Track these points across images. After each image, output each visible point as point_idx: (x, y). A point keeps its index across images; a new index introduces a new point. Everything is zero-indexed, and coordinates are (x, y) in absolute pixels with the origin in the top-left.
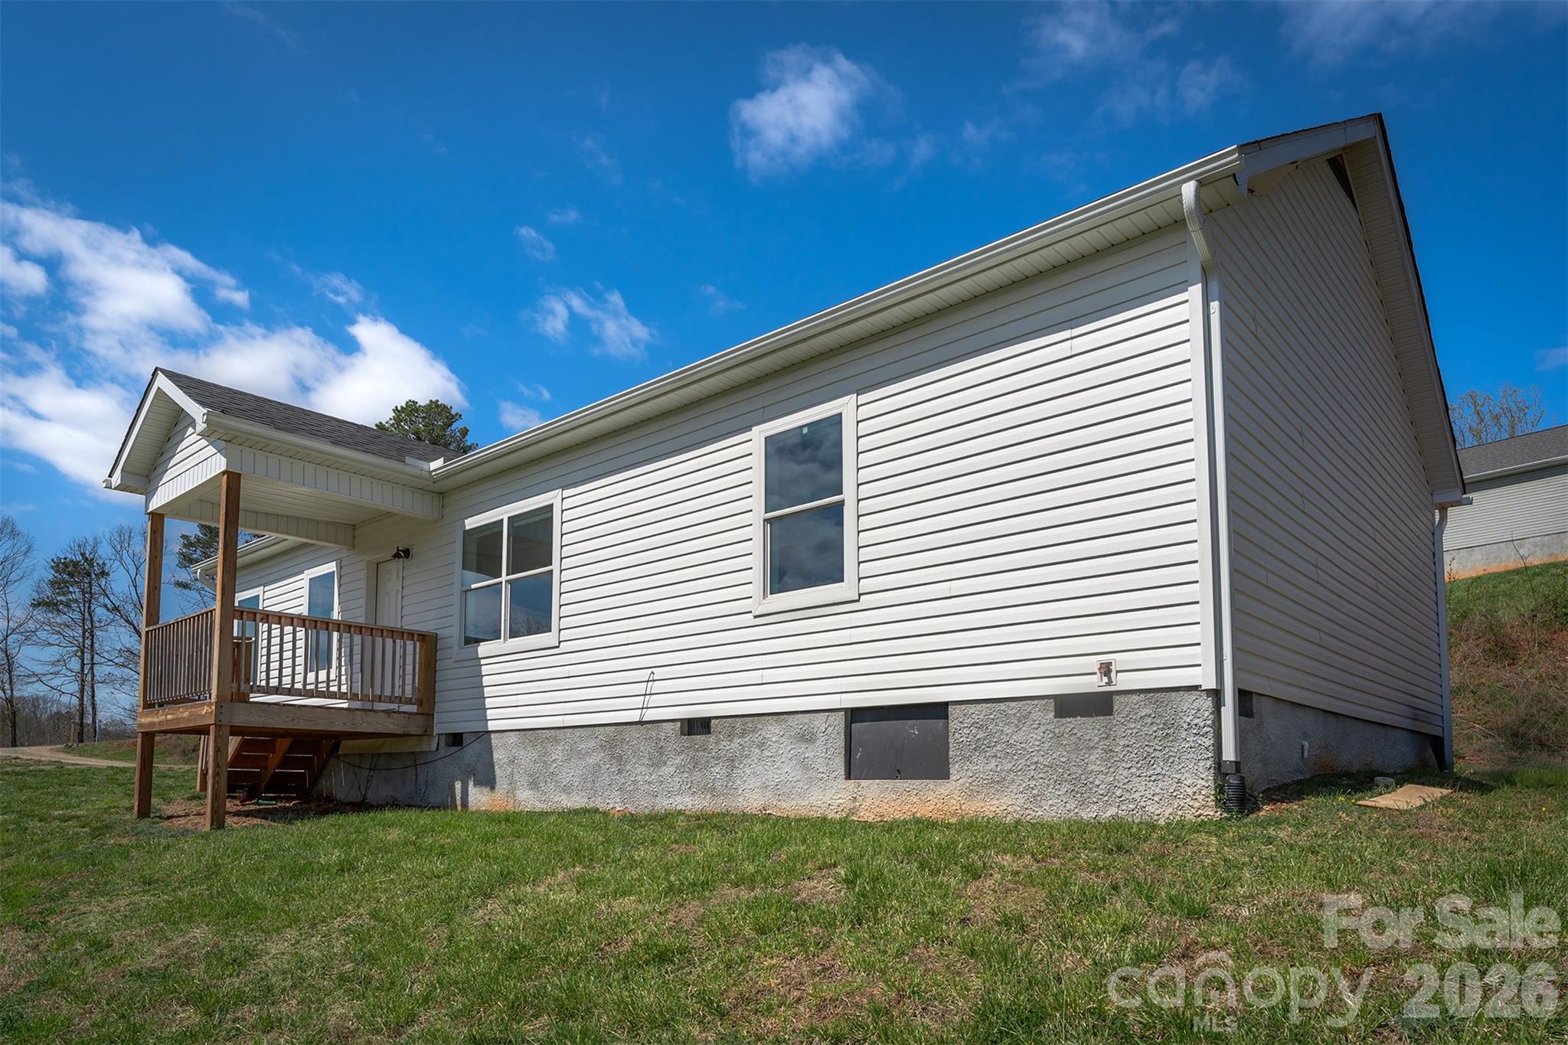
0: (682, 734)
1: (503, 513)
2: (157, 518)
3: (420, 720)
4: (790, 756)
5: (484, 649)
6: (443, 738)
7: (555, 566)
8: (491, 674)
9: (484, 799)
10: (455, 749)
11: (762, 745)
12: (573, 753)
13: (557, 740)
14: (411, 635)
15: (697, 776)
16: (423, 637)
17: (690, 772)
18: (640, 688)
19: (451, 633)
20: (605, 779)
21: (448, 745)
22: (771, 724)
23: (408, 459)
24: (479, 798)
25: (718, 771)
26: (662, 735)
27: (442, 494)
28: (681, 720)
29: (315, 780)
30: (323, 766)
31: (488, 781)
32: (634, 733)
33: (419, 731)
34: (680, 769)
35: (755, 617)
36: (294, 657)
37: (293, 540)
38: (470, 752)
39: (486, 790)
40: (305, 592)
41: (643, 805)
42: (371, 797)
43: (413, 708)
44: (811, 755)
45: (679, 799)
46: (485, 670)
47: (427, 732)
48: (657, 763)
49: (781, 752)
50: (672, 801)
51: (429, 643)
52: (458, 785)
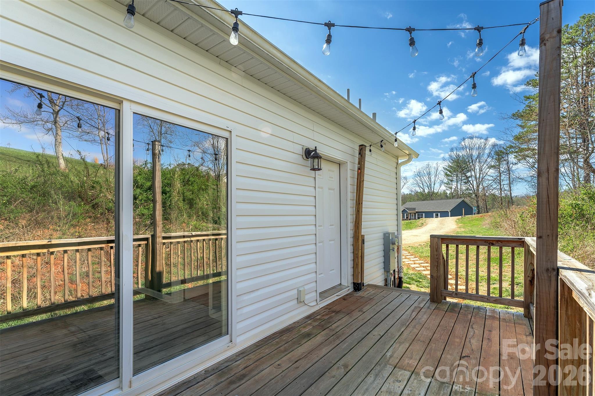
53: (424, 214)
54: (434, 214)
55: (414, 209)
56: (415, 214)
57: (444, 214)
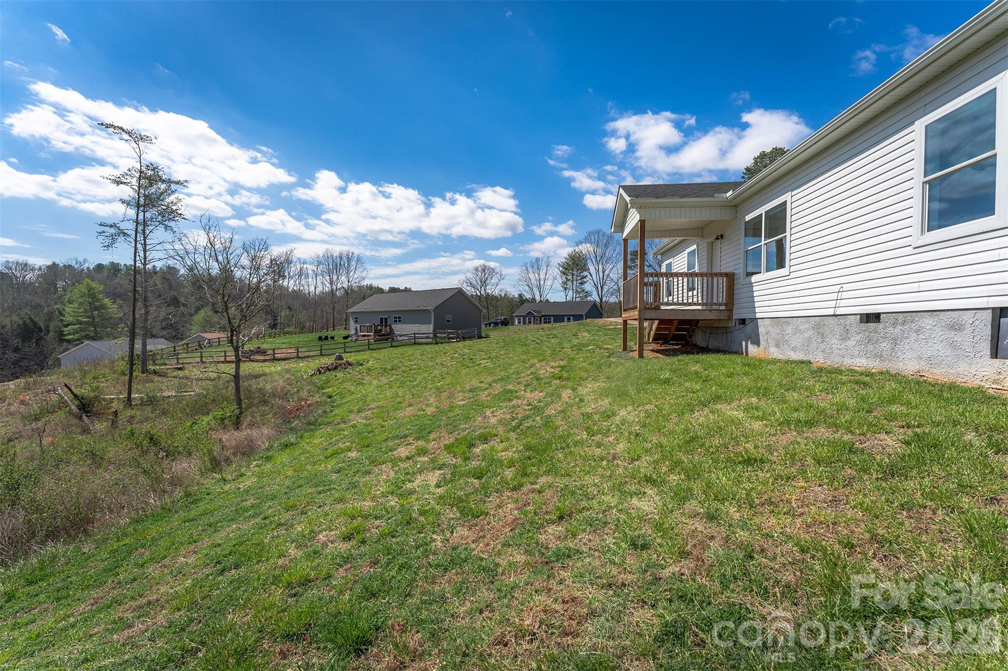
0: (861, 322)
1: (762, 210)
2: (625, 240)
3: (726, 313)
4: (941, 339)
5: (754, 278)
6: (737, 321)
7: (788, 234)
8: (758, 291)
9: (755, 350)
10: (742, 326)
11: (918, 331)
12: (797, 331)
13: (788, 323)
14: (721, 274)
15: (870, 347)
16: (727, 275)
17: (866, 345)
18: (834, 296)
19: (740, 271)
20: (814, 345)
21: (740, 324)
22: (926, 318)
23: (715, 195)
24: (752, 350)
25: (885, 346)
26: (848, 323)
27: (736, 206)
28: (861, 314)
29: (691, 337)
30: (694, 331)
31: (757, 343)
32: (832, 320)
33: (726, 318)
34: (859, 343)
35: (914, 248)
36: (683, 286)
37: (679, 239)
38: (749, 327)
39: (756, 346)
40: (686, 259)
41: (834, 361)
42: (711, 346)
43: (723, 308)
44: (960, 339)
45: (858, 360)
46: (755, 289)
47: (730, 318)
48: (845, 338)
49: (933, 336)
50: (853, 360)
51: (731, 278)
52: (744, 343)
53: (552, 318)
54: (566, 318)
55: (539, 312)
56: (541, 317)
57: (578, 318)
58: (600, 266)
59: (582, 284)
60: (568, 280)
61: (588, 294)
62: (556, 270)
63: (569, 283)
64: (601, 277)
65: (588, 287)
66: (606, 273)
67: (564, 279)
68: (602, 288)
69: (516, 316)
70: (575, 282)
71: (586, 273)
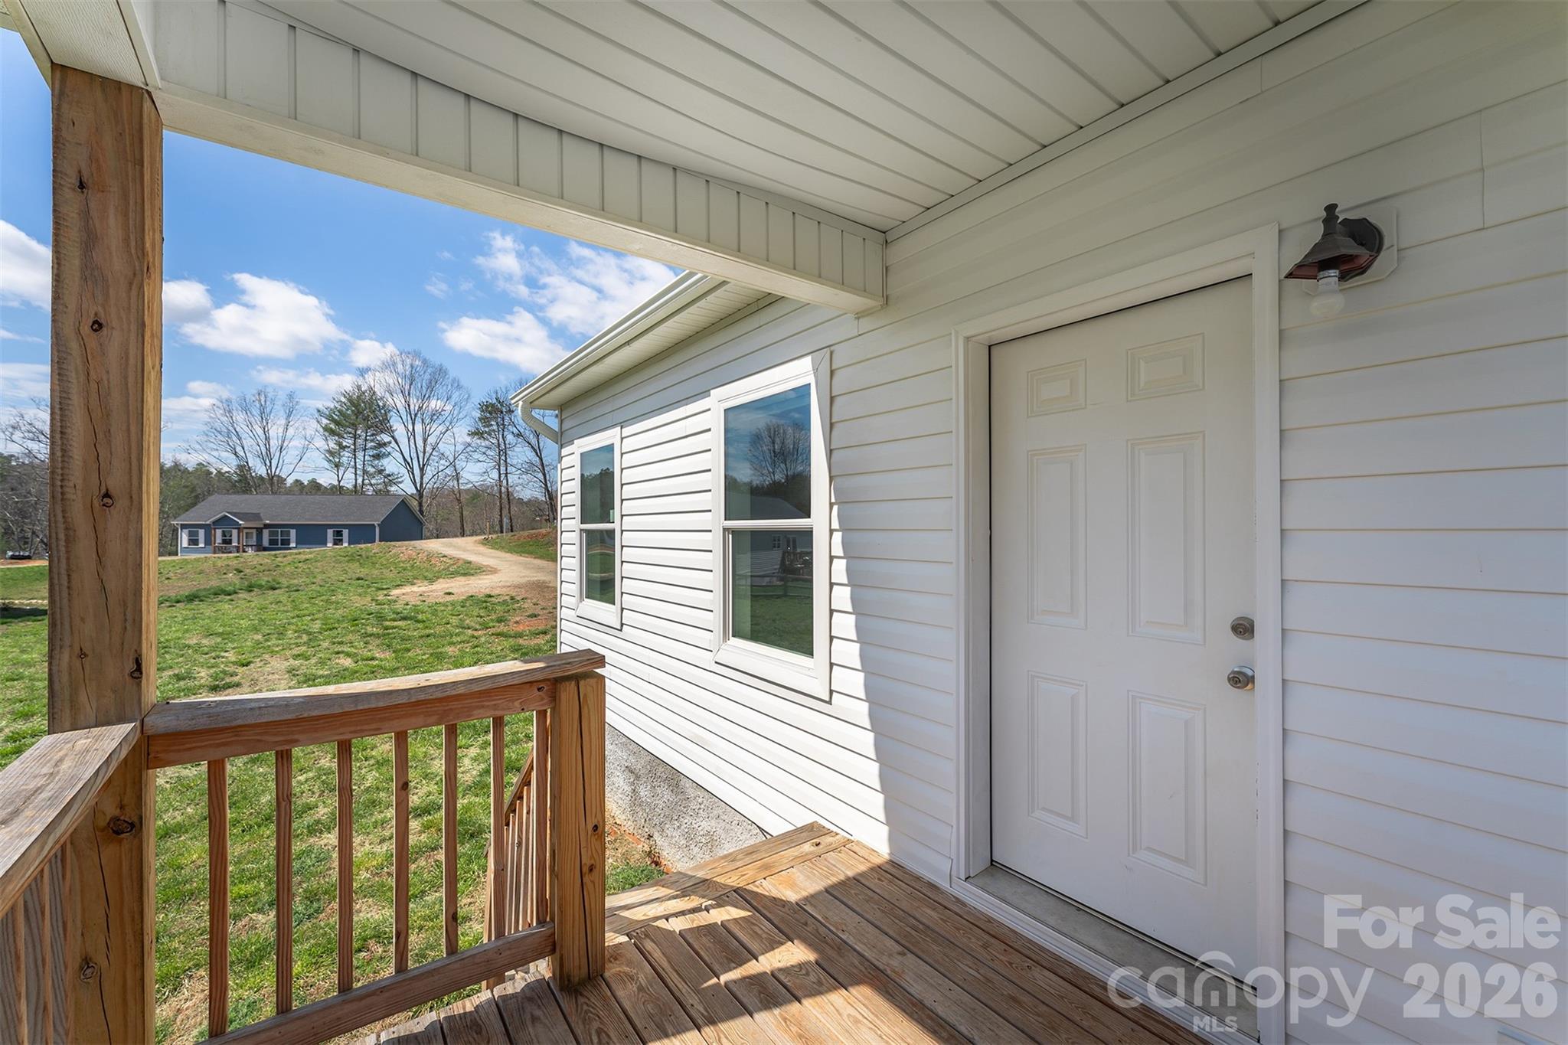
53: (293, 532)
55: (257, 517)
56: (259, 531)
57: (361, 534)
58: (419, 427)
59: (378, 457)
60: (343, 448)
61: (391, 479)
62: (315, 425)
63: (346, 456)
64: (420, 448)
65: (392, 465)
66: (431, 440)
67: (332, 445)
68: (422, 470)
69: (183, 527)
70: (360, 455)
71: (386, 438)
